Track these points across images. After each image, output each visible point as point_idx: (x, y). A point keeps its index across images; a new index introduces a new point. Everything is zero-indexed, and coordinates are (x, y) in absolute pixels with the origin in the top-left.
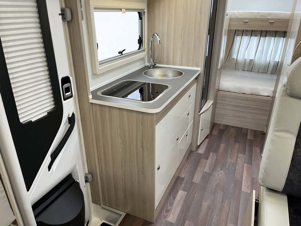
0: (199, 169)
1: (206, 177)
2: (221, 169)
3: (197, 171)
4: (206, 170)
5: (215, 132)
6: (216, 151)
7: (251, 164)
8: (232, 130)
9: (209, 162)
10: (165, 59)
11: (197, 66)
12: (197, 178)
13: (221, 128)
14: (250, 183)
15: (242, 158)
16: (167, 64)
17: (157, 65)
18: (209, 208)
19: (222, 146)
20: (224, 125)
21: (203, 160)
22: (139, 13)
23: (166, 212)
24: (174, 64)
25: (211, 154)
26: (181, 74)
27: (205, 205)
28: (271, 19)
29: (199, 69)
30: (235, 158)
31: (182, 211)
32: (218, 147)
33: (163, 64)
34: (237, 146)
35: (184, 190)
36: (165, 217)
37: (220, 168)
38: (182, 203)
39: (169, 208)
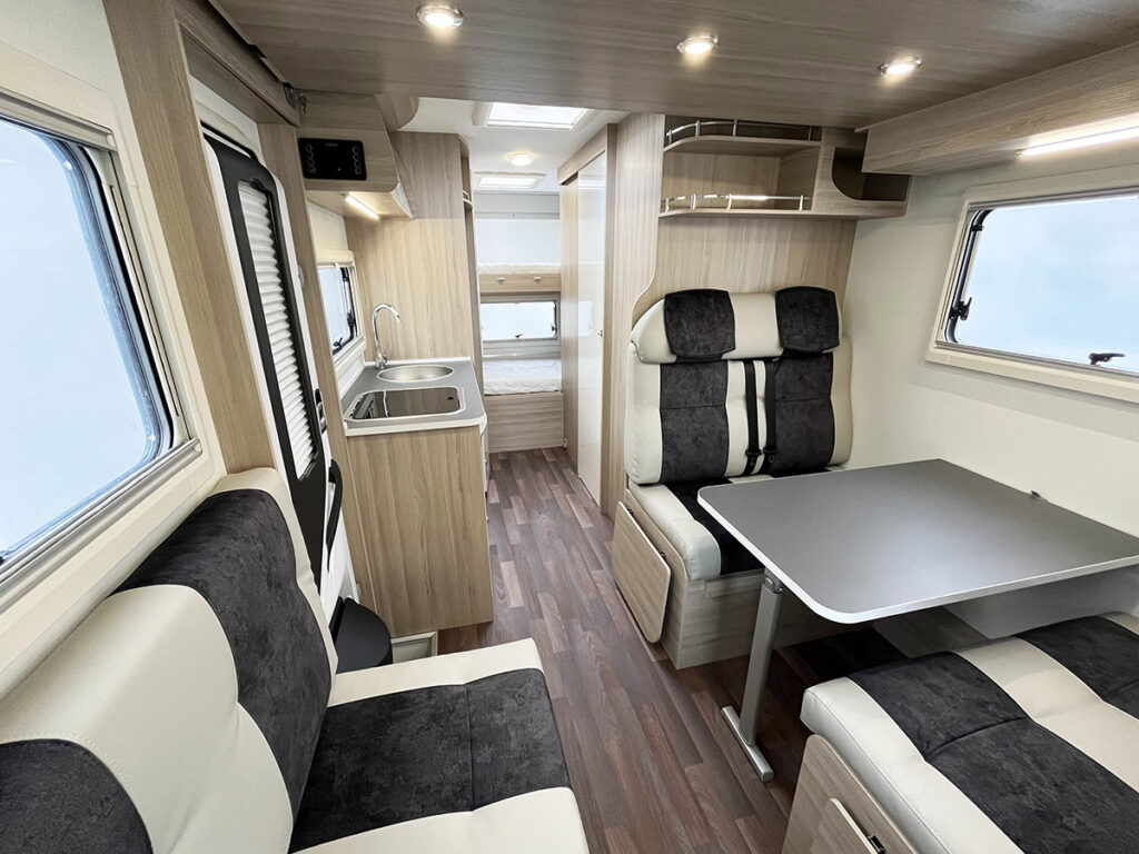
0: (508, 525)
1: (527, 531)
2: (540, 513)
3: (508, 529)
4: (520, 521)
5: (497, 467)
6: (517, 492)
7: (574, 492)
8: (520, 457)
9: (515, 510)
10: (402, 351)
11: (464, 354)
12: (515, 537)
13: (501, 457)
14: (586, 515)
15: (558, 490)
16: (406, 358)
17: (389, 363)
18: (556, 567)
19: (520, 482)
20: (503, 453)
21: (505, 511)
22: (342, 269)
23: (502, 599)
24: (420, 357)
25: (512, 498)
26: (448, 371)
27: (549, 565)
28: (537, 275)
29: (469, 359)
30: (548, 492)
31: (523, 588)
32: (516, 486)
33: (399, 359)
34: (540, 475)
35: (506, 560)
36: (505, 605)
37: (537, 513)
38: (515, 577)
39: (502, 592)
